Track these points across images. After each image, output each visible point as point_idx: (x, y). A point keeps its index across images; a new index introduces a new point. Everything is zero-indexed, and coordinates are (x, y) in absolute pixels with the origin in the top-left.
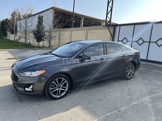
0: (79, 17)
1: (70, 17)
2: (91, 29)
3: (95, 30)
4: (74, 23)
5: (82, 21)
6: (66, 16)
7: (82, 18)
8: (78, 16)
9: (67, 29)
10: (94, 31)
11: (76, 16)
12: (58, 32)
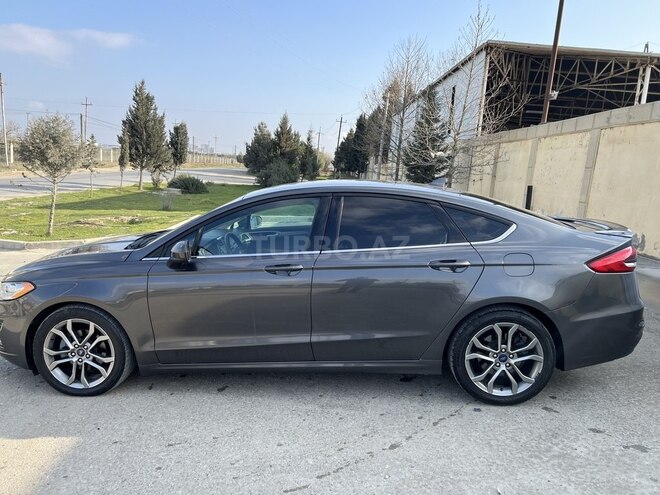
0: (630, 68)
1: (588, 73)
2: (612, 121)
3: (630, 125)
4: (552, 102)
5: (642, 86)
6: (575, 69)
7: (644, 70)
8: (625, 65)
9: (521, 132)
10: (625, 131)
11: (616, 64)
12: (493, 148)
